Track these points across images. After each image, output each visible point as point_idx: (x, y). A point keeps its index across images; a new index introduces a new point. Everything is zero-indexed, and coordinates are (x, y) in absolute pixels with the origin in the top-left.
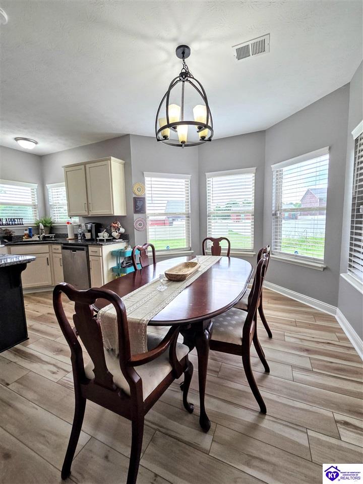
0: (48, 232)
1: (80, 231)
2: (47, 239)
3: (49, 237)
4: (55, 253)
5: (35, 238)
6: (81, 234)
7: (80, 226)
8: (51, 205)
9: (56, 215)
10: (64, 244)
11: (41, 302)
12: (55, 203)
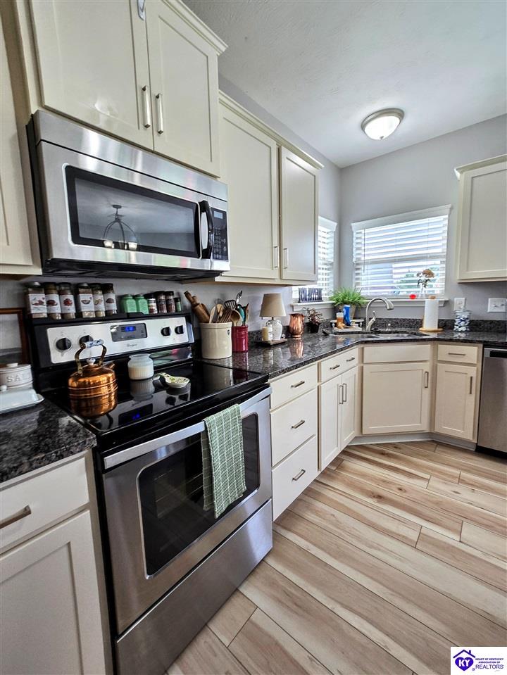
1: (461, 314)
7: (447, 303)
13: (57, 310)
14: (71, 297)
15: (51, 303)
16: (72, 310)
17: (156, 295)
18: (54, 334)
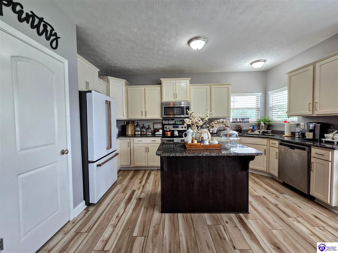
0: (266, 128)
1: (298, 130)
2: (265, 134)
3: (267, 132)
4: (272, 146)
5: (257, 132)
6: (299, 133)
7: (298, 125)
8: (270, 107)
9: (274, 115)
10: (282, 141)
11: (257, 183)
12: (274, 105)
13: (166, 123)
14: (168, 121)
15: (165, 122)
16: (168, 123)
17: (182, 121)
18: (165, 126)
